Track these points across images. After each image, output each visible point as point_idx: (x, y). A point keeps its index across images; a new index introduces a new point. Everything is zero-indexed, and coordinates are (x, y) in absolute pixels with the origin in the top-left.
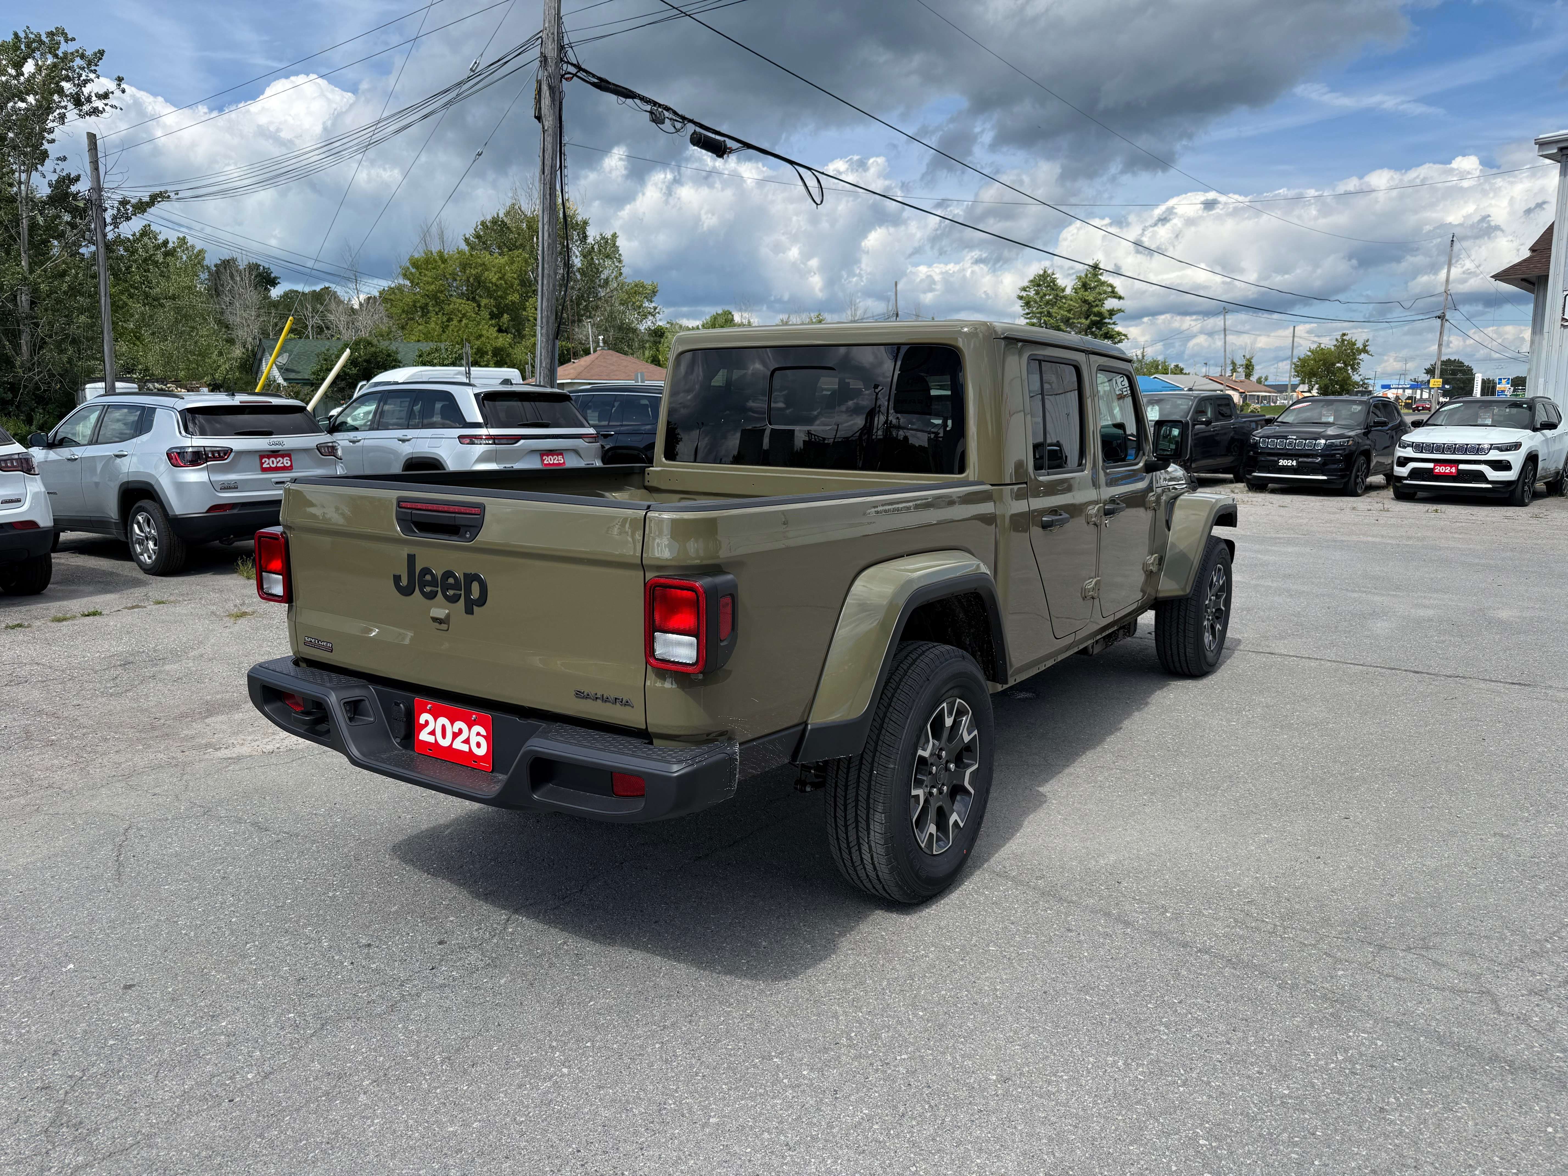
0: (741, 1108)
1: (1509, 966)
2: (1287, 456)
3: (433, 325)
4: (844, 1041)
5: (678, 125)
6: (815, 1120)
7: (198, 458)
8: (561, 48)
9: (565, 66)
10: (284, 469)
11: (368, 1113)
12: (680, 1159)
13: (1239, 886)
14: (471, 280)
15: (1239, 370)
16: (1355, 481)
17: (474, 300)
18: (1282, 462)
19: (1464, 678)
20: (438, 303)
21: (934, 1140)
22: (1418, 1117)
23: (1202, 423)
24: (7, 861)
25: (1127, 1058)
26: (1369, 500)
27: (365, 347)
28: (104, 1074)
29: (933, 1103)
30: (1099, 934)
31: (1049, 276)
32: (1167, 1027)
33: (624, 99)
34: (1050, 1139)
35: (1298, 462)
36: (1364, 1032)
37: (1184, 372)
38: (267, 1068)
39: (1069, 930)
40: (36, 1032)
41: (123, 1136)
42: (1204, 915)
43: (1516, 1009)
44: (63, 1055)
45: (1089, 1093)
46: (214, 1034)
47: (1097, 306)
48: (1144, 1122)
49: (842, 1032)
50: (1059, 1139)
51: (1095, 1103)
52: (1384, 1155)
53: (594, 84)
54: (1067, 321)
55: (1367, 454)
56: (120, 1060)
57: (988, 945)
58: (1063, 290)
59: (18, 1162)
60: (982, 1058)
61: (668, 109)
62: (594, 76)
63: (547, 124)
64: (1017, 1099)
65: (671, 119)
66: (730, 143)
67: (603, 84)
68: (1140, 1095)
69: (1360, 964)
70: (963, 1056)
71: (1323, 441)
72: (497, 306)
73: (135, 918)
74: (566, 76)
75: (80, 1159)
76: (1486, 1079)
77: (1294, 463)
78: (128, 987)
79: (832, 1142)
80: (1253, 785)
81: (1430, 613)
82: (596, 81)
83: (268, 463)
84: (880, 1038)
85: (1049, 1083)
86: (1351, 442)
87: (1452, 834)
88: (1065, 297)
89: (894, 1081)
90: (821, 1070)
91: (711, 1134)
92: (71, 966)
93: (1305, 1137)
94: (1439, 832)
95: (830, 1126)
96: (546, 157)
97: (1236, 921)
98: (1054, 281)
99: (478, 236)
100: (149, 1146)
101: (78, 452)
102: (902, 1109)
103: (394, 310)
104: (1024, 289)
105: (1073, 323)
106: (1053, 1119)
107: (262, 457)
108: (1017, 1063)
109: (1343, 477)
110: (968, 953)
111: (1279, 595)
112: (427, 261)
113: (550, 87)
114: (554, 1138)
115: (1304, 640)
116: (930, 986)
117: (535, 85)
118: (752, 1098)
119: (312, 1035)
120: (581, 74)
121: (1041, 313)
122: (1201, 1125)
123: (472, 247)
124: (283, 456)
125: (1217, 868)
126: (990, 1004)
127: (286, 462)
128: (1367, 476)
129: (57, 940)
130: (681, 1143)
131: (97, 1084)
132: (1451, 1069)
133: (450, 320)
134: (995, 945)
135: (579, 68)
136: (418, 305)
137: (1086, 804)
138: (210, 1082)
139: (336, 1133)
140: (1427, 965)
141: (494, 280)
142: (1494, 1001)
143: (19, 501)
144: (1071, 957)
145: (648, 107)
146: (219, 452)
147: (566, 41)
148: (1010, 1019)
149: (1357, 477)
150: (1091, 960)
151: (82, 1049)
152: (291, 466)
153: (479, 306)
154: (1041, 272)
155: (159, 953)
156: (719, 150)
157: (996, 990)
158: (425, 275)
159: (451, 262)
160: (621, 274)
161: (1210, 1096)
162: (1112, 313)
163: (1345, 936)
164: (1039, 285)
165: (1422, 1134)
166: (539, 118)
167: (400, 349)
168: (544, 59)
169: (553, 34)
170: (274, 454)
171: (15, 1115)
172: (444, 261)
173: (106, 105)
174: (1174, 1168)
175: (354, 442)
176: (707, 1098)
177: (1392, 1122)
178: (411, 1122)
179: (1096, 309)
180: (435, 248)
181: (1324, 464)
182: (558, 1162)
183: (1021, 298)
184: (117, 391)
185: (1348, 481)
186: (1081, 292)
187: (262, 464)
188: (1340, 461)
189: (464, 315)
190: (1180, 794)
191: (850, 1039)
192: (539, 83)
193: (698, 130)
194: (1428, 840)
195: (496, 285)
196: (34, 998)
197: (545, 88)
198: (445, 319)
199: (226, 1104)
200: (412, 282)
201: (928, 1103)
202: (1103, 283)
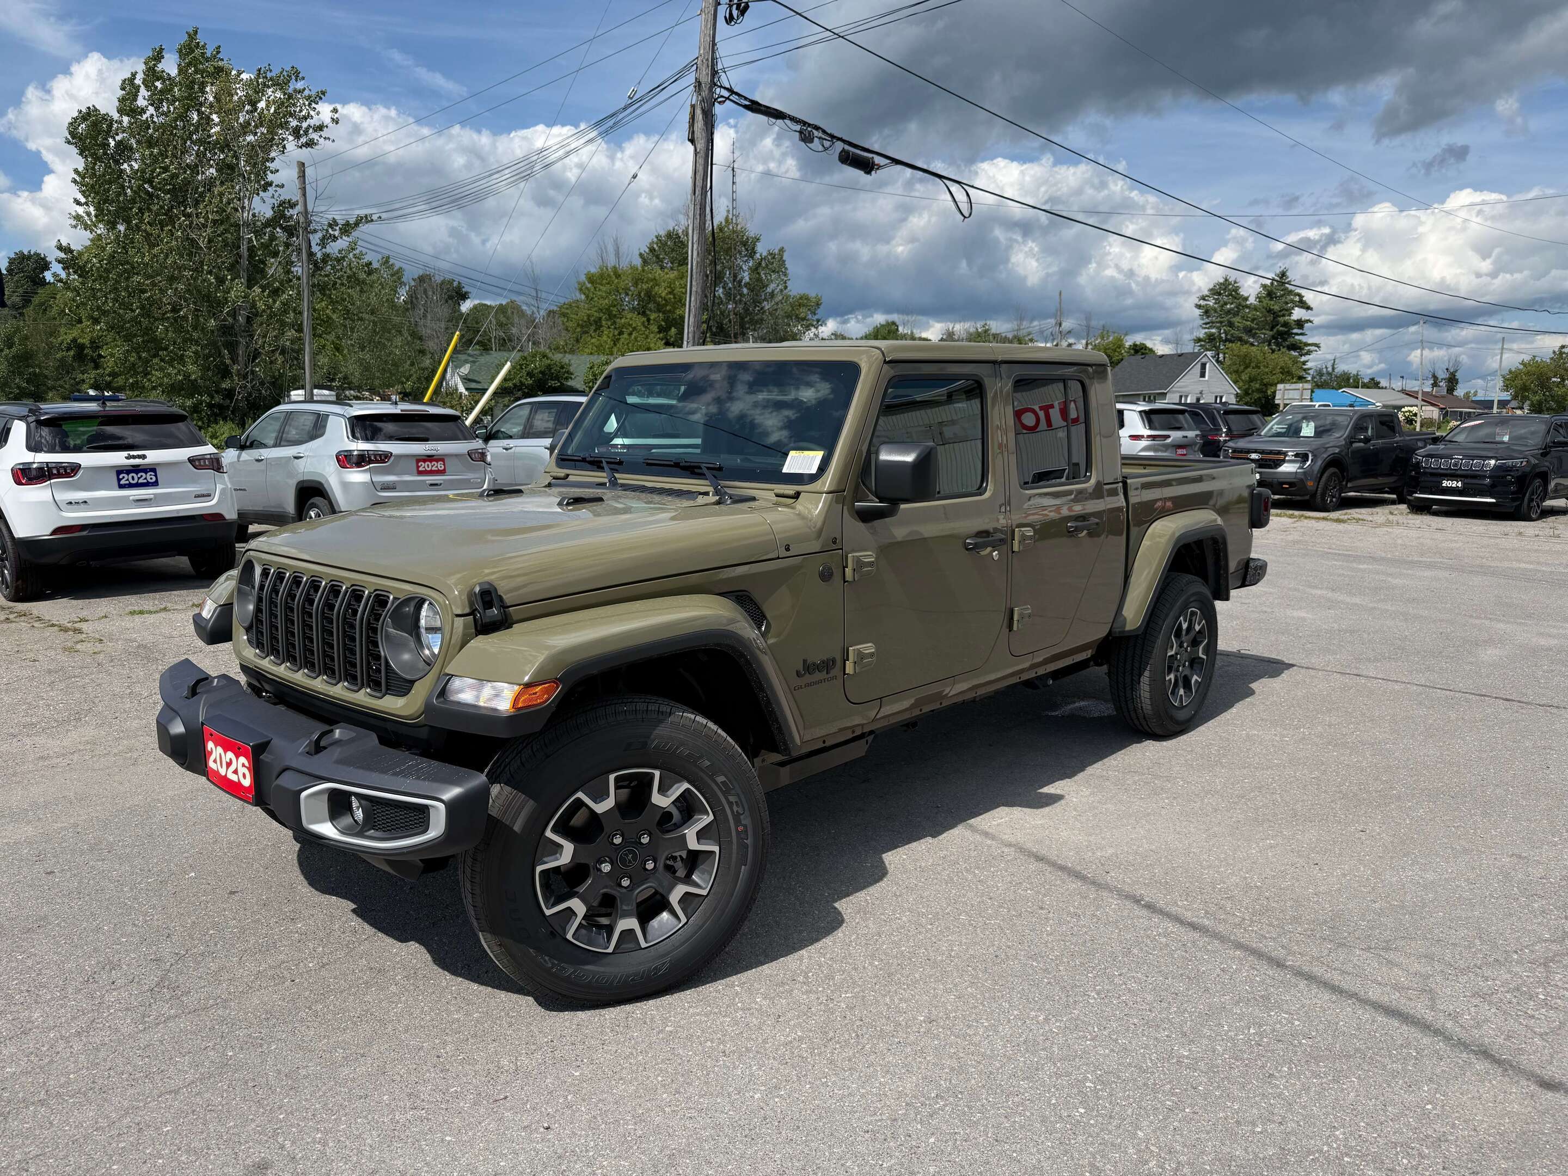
0: (695, 1022)
1: (1463, 972)
2: (1452, 476)
3: (605, 338)
4: (801, 979)
5: (827, 144)
6: (754, 1036)
7: (362, 460)
8: (714, 73)
9: (718, 90)
10: (438, 472)
11: (395, 999)
12: (632, 1054)
13: (1224, 883)
14: (642, 294)
15: (1441, 384)
16: (1529, 504)
17: (644, 314)
18: (1446, 483)
19: (1557, 707)
20: (611, 317)
21: (850, 1060)
22: (1303, 1085)
23: (1360, 441)
24: (159, 793)
25: (1050, 1014)
26: (1544, 525)
27: (541, 360)
28: (202, 954)
29: (860, 1032)
30: (1069, 913)
31: (1230, 284)
32: (1098, 994)
33: (774, 120)
34: (952, 1069)
35: (1463, 484)
36: (1286, 1013)
37: (1381, 385)
38: (325, 961)
39: (1042, 908)
40: (158, 920)
41: (207, 999)
42: (1177, 905)
43: (1451, 1007)
44: (174, 938)
45: (1002, 1038)
46: (291, 932)
47: (1284, 315)
48: (1043, 1065)
49: (802, 971)
50: (961, 1070)
51: (1004, 1046)
52: (1255, 1111)
53: (746, 107)
54: (1249, 331)
55: (1544, 477)
56: (216, 945)
57: (959, 915)
58: (1246, 299)
59: (127, 1009)
60: (917, 1002)
61: (817, 128)
62: (746, 99)
63: (699, 147)
64: (936, 1037)
65: (820, 138)
66: (878, 160)
67: (754, 106)
68: (1048, 1044)
69: (1313, 957)
70: (901, 1000)
71: (1493, 462)
72: (666, 320)
73: (248, 842)
74: (720, 100)
75: (173, 1011)
76: (1387, 1061)
77: (1460, 484)
78: (232, 893)
79: (761, 1053)
80: (1281, 797)
81: (1553, 642)
82: (747, 103)
83: (424, 466)
84: (833, 979)
85: (969, 1027)
86: (1524, 463)
87: (1466, 851)
88: (1247, 307)
89: (832, 1013)
90: (772, 999)
91: (663, 1039)
92: (193, 874)
93: (1186, 1090)
94: (1453, 849)
95: (765, 1042)
96: (698, 178)
97: (1207, 913)
98: (1236, 290)
99: (652, 250)
100: (225, 1008)
101: (265, 453)
102: (831, 1034)
103: (570, 324)
104: (1203, 298)
105: (1256, 333)
106: (962, 1055)
107: (418, 461)
108: (947, 1009)
109: (1513, 500)
110: (938, 919)
111: (1393, 619)
112: (602, 276)
113: (703, 111)
114: (536, 1030)
115: (1400, 663)
116: (893, 942)
117: (689, 109)
118: (706, 1015)
119: (366, 939)
120: (734, 97)
121: (1221, 322)
122: (1093, 1071)
123: (645, 262)
124: (437, 461)
125: (1209, 867)
126: (942, 961)
127: (440, 466)
128: (1543, 500)
129: (186, 855)
130: (636, 1043)
131: (195, 961)
132: (1357, 1050)
133: (621, 333)
134: (967, 914)
135: (731, 91)
136: (592, 319)
137: (1105, 804)
138: (280, 966)
139: (367, 1011)
140: (1380, 963)
141: (663, 295)
142: (1432, 999)
143: (209, 495)
144: (1033, 930)
145: (798, 127)
146: (380, 455)
147: (720, 66)
148: (955, 974)
149: (1531, 500)
150: (1051, 934)
151: (189, 935)
152: (445, 469)
153: (649, 320)
154: (1222, 281)
155: (262, 869)
156: (867, 166)
157: (952, 950)
158: (600, 290)
159: (623, 278)
160: (786, 287)
161: (1112, 1050)
162: (1300, 324)
163: (1309, 933)
164: (1220, 294)
165: (1300, 1098)
166: (692, 141)
167: (572, 362)
168: (698, 84)
169: (707, 60)
170: (430, 458)
171: (131, 977)
172: (618, 276)
173: (321, 136)
174: (1053, 1101)
175: (506, 449)
176: (669, 1012)
177: (1277, 1087)
178: (426, 1008)
179: (1281, 319)
180: (611, 261)
181: (1493, 486)
182: (533, 1047)
183: (1198, 307)
184: (315, 398)
185: (1521, 504)
186: (1266, 301)
187: (418, 467)
188: (1511, 483)
189: (634, 329)
190: (1202, 800)
191: (807, 977)
192: (693, 107)
193: (847, 147)
194: (1437, 855)
195: (665, 300)
196: (161, 895)
197: (699, 112)
198: (616, 332)
199: (288, 983)
200: (587, 297)
201: (856, 1032)
202: (1291, 292)
